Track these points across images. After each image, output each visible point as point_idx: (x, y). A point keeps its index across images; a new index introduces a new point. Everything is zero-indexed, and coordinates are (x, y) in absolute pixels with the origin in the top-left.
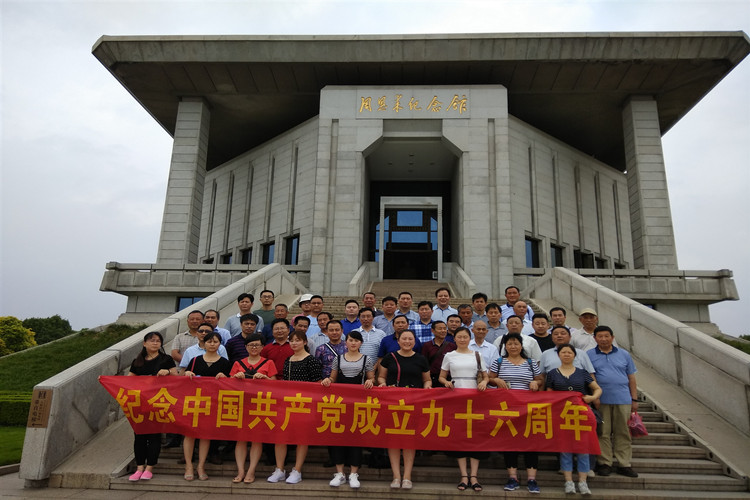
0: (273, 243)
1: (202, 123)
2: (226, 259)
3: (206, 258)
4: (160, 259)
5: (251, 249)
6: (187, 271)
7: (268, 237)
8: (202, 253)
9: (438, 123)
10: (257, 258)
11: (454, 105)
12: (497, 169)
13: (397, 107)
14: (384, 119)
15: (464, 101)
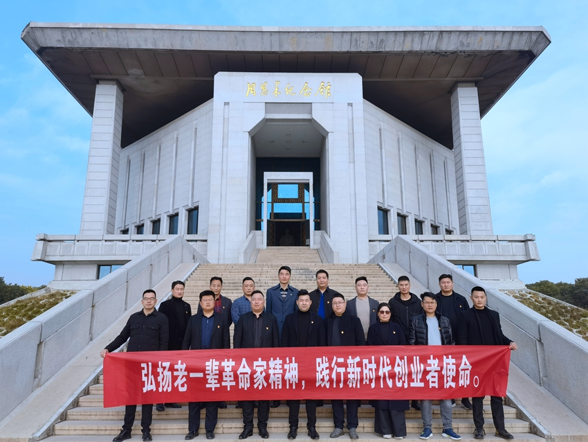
0: (177, 215)
1: (116, 104)
2: (139, 229)
3: (123, 229)
4: (83, 230)
6: (106, 241)
8: (119, 225)
9: (309, 106)
10: (165, 229)
11: (321, 91)
12: (355, 148)
13: (276, 92)
14: (266, 103)
15: (328, 87)
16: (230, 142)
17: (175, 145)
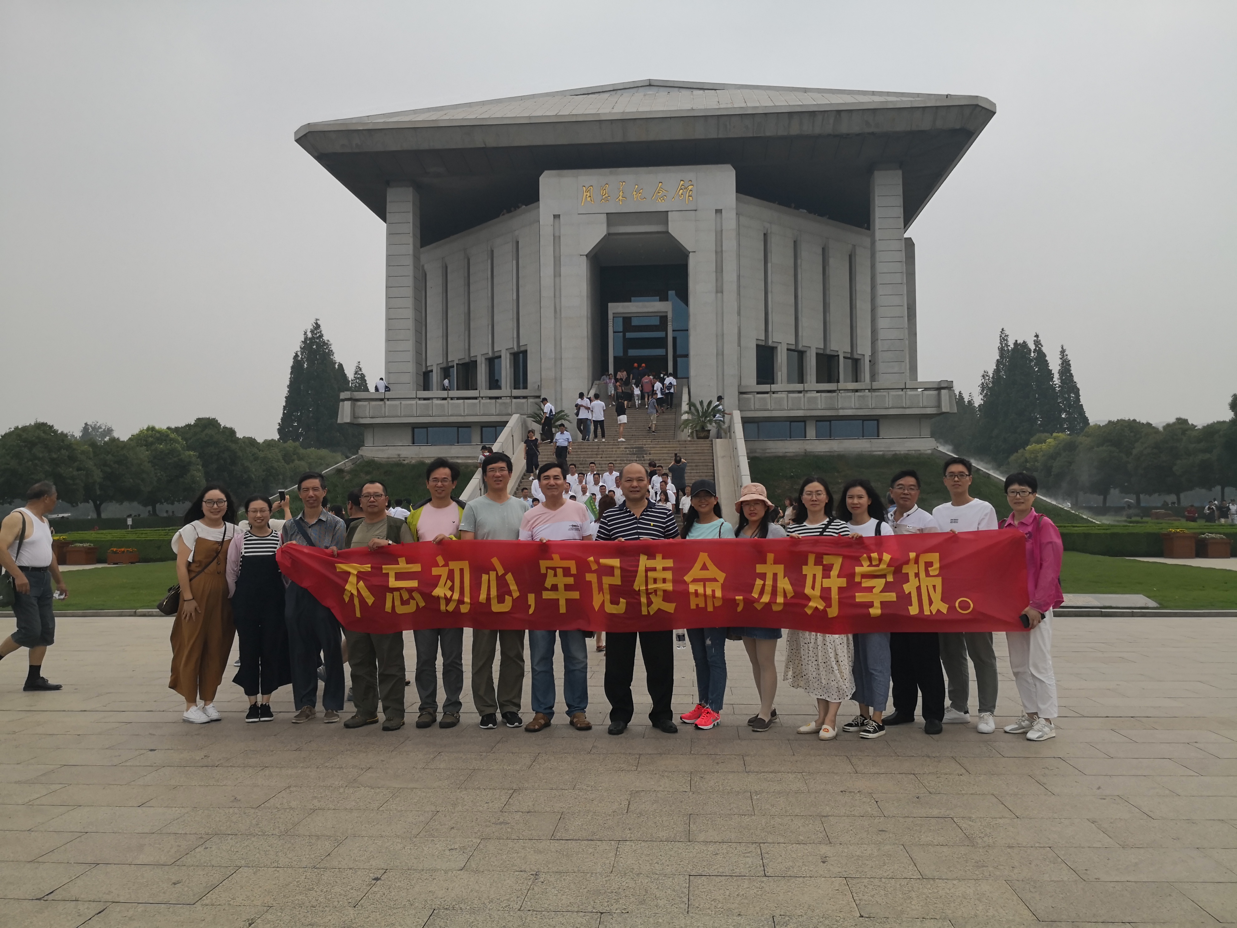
0: (499, 358)
1: (414, 215)
5: (475, 363)
6: (421, 399)
7: (493, 351)
9: (663, 217)
10: (484, 380)
11: (680, 193)
12: (724, 272)
13: (620, 198)
14: (607, 213)
15: (690, 187)
16: (563, 270)
17: (489, 261)
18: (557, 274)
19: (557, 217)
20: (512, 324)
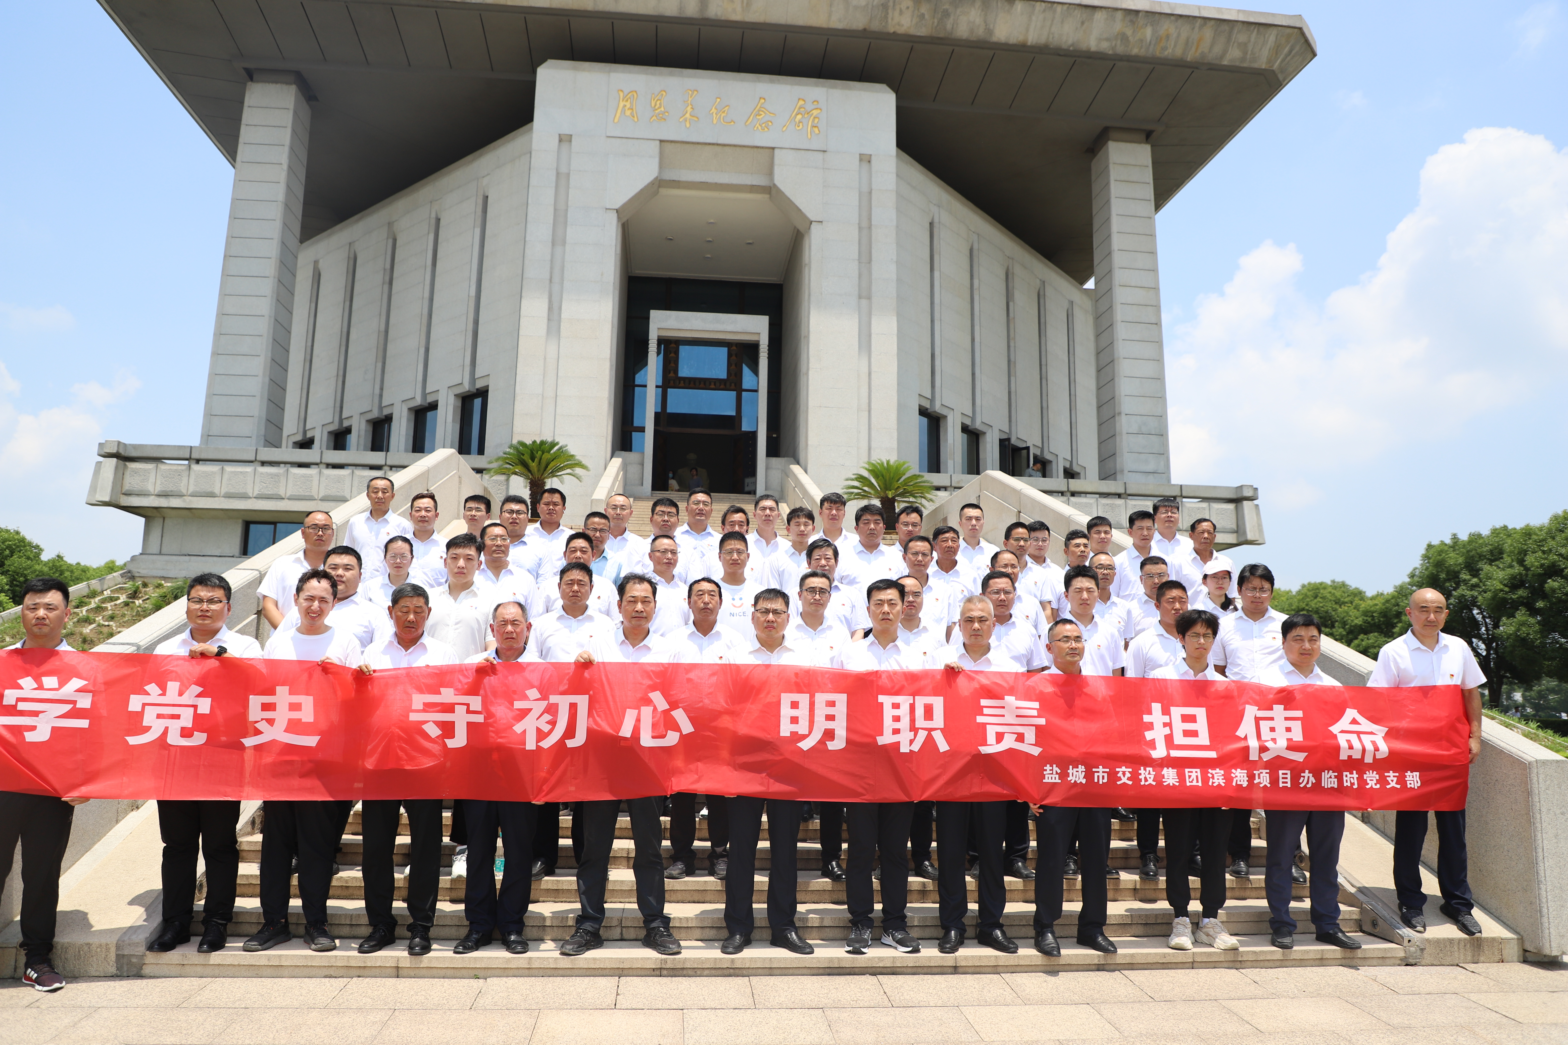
0: (434, 406)
1: (294, 132)
2: (339, 439)
3: (299, 438)
4: (207, 436)
5: (389, 419)
6: (263, 463)
7: (424, 395)
8: (291, 428)
9: (764, 156)
10: (403, 440)
11: (797, 120)
12: (873, 263)
13: (688, 115)
14: (661, 141)
15: (815, 112)
16: (572, 233)
17: (431, 237)
18: (558, 240)
19: (565, 139)
20: (464, 341)
